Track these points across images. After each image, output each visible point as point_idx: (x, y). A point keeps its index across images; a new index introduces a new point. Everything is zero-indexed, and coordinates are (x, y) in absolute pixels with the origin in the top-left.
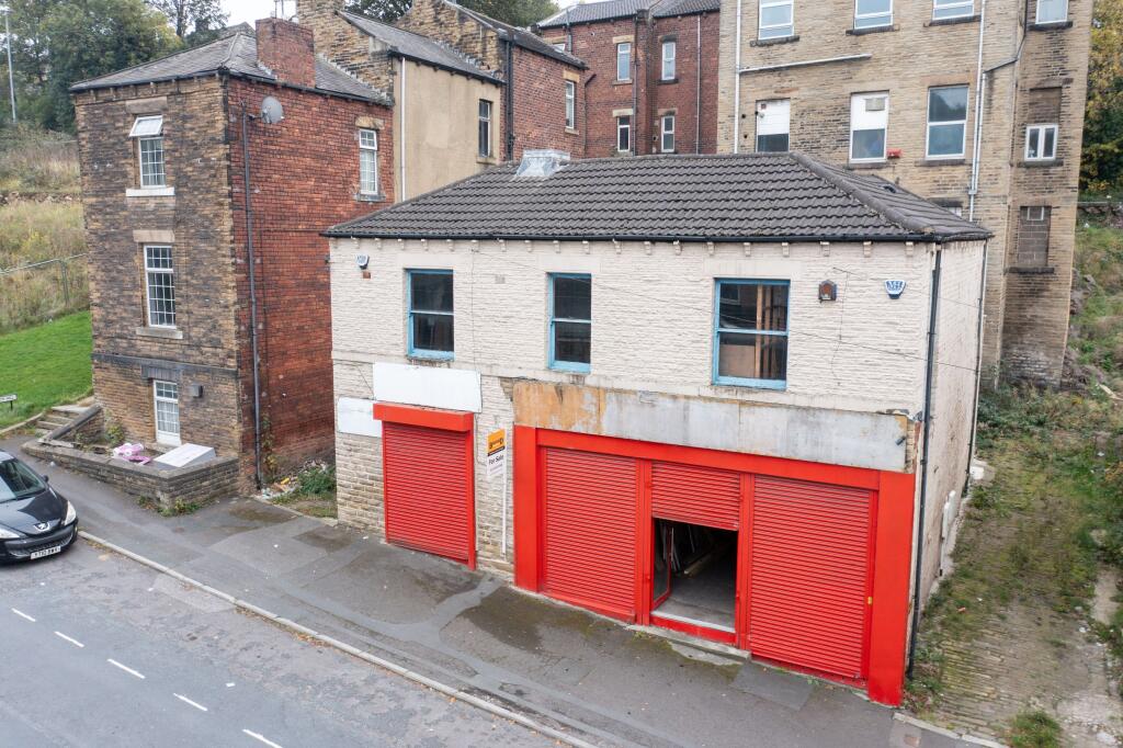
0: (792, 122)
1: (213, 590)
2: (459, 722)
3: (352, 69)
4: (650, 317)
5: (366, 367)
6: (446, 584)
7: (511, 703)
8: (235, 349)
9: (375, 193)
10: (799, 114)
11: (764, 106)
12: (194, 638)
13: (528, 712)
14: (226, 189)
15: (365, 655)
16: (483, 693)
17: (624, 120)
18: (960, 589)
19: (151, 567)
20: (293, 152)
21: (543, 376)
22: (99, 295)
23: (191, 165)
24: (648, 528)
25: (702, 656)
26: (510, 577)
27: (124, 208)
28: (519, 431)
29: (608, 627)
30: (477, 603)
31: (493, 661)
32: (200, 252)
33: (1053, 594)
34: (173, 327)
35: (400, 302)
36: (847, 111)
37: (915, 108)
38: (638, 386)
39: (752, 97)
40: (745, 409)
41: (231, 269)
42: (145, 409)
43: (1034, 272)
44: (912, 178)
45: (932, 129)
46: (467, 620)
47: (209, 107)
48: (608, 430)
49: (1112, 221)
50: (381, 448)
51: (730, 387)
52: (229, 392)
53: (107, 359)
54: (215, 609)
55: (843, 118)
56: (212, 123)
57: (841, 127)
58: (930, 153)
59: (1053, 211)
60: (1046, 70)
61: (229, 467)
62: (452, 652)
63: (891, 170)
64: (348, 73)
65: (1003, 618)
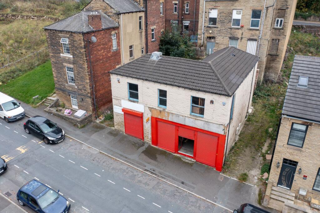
0: (218, 15)
1: (94, 148)
2: (144, 177)
3: (109, 16)
4: (178, 101)
5: (119, 100)
6: (138, 145)
7: (152, 173)
8: (90, 92)
9: (116, 48)
10: (220, 13)
11: (211, 10)
12: (94, 160)
13: (156, 174)
14: (85, 58)
15: (125, 163)
16: (147, 171)
17: (176, 4)
18: (238, 144)
19: (81, 143)
20: (98, 45)
21: (157, 108)
22: (55, 75)
23: (76, 52)
24: (177, 138)
25: (187, 161)
26: (151, 143)
27: (60, 58)
28: (152, 117)
29: (170, 154)
30: (145, 149)
31: (149, 163)
32: (80, 70)
33: (256, 145)
34: (74, 84)
35: (127, 89)
36: (232, 14)
37: (248, 15)
38: (176, 113)
39: (208, 7)
40: (196, 120)
41: (88, 75)
42: (69, 101)
43: (274, 55)
44: (246, 33)
45: (252, 20)
46: (143, 154)
47: (80, 40)
48: (170, 120)
49: (302, 30)
50: (123, 116)
51: (194, 115)
52: (89, 101)
53: (59, 89)
54: (96, 153)
55: (230, 15)
56: (81, 44)
57: (230, 18)
58: (251, 26)
59: (280, 41)
60: (282, 4)
61: (90, 116)
62: (141, 162)
63: (241, 30)
64: (108, 17)
65: (245, 151)
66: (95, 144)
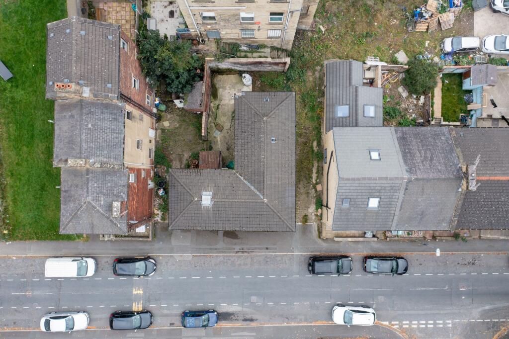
1: (185, 255)
2: (239, 259)
12: (196, 266)
13: (245, 252)
15: (219, 254)
16: (238, 252)
19: (170, 255)
31: (235, 244)
33: (307, 175)
46: (225, 237)
54: (191, 259)
62: (229, 246)
66: (183, 250)
